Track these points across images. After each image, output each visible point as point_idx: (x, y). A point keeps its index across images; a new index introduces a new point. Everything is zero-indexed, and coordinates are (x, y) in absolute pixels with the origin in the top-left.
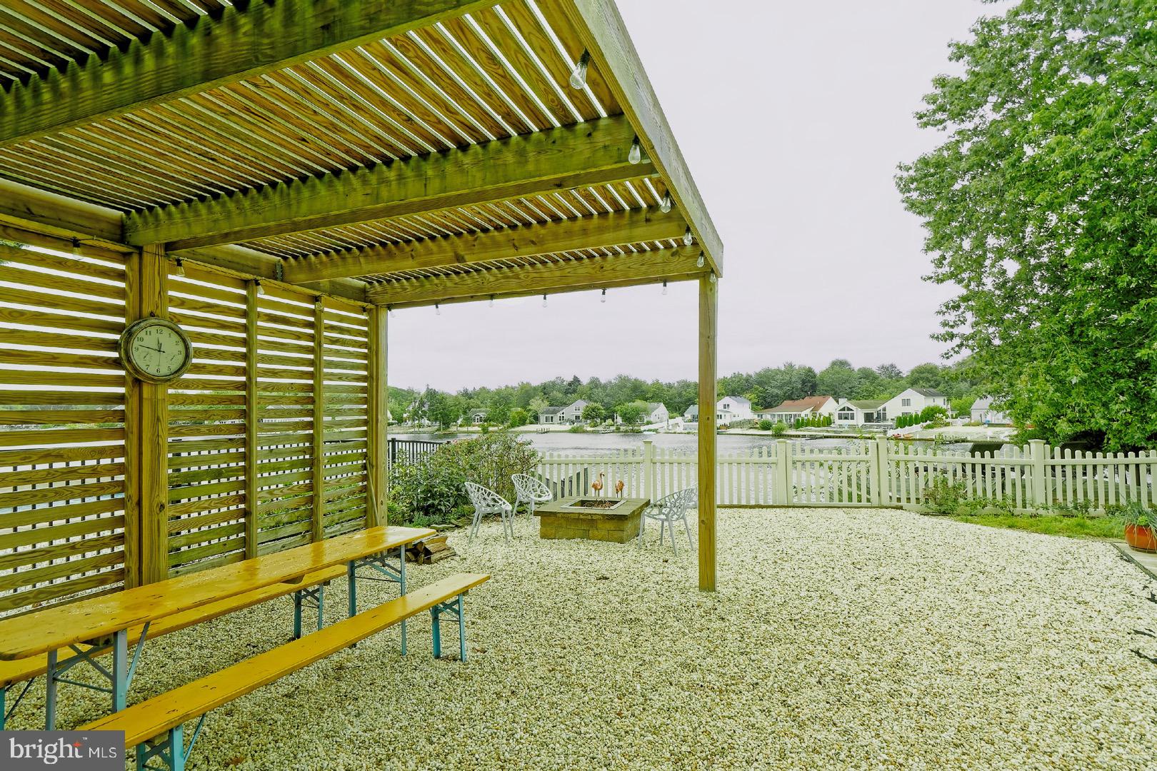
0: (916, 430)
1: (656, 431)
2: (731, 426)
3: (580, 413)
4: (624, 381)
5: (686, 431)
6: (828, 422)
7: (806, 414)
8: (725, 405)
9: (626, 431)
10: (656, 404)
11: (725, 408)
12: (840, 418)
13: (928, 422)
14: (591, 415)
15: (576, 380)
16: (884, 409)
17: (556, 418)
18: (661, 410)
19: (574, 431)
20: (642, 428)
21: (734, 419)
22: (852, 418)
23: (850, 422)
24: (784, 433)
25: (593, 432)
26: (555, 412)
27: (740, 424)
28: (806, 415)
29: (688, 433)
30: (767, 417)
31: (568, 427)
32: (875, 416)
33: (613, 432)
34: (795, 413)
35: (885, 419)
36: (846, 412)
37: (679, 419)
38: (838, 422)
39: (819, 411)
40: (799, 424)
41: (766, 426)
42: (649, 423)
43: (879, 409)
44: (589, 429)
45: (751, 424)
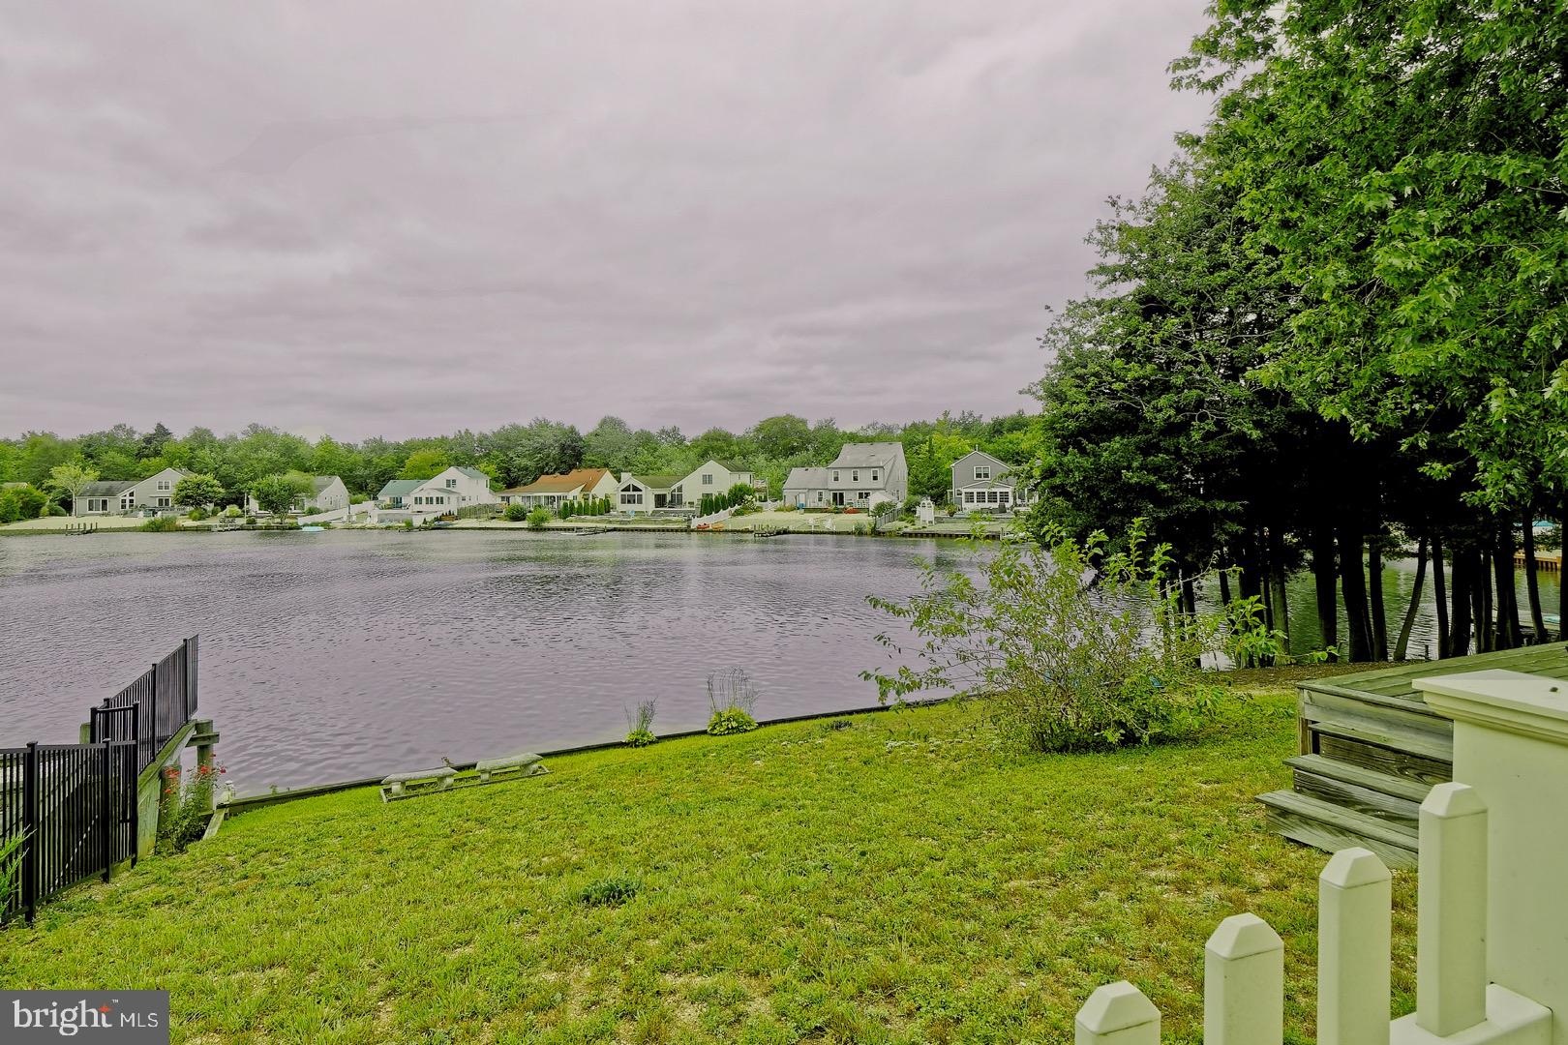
0: (722, 518)
1: (326, 525)
2: (462, 514)
3: (170, 493)
4: (261, 437)
5: (383, 525)
6: (606, 507)
7: (575, 495)
8: (448, 481)
9: (268, 528)
10: (326, 478)
11: (448, 485)
12: (623, 502)
13: (737, 507)
14: (191, 498)
15: (162, 432)
16: (680, 489)
17: (114, 504)
18: (336, 487)
19: (156, 528)
20: (301, 521)
21: (463, 505)
22: (640, 502)
23: (636, 507)
24: (546, 525)
25: (197, 529)
26: (110, 492)
27: (475, 512)
28: (575, 498)
29: (388, 528)
30: (517, 499)
31: (141, 519)
32: (669, 498)
33: (242, 528)
34: (559, 494)
35: (680, 502)
36: (631, 493)
37: (368, 505)
38: (621, 507)
39: (593, 492)
40: (567, 512)
41: (517, 515)
42: (311, 512)
43: (673, 488)
44: (189, 523)
45: (492, 512)
